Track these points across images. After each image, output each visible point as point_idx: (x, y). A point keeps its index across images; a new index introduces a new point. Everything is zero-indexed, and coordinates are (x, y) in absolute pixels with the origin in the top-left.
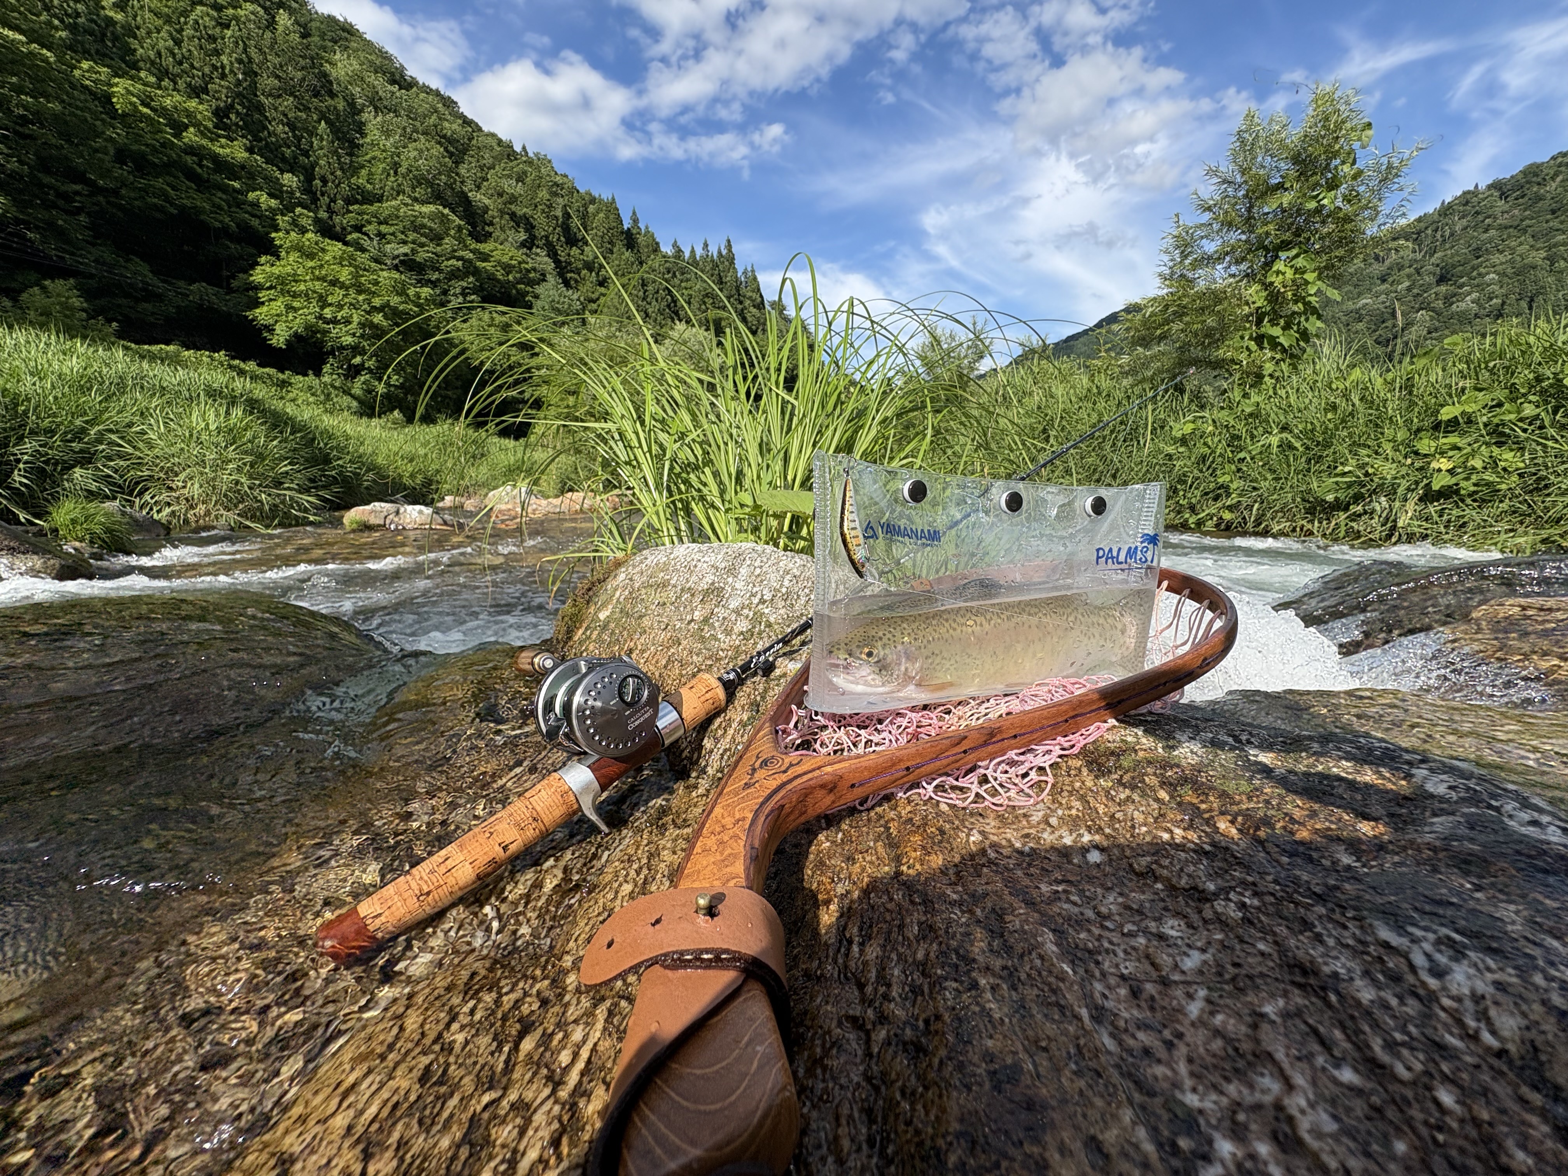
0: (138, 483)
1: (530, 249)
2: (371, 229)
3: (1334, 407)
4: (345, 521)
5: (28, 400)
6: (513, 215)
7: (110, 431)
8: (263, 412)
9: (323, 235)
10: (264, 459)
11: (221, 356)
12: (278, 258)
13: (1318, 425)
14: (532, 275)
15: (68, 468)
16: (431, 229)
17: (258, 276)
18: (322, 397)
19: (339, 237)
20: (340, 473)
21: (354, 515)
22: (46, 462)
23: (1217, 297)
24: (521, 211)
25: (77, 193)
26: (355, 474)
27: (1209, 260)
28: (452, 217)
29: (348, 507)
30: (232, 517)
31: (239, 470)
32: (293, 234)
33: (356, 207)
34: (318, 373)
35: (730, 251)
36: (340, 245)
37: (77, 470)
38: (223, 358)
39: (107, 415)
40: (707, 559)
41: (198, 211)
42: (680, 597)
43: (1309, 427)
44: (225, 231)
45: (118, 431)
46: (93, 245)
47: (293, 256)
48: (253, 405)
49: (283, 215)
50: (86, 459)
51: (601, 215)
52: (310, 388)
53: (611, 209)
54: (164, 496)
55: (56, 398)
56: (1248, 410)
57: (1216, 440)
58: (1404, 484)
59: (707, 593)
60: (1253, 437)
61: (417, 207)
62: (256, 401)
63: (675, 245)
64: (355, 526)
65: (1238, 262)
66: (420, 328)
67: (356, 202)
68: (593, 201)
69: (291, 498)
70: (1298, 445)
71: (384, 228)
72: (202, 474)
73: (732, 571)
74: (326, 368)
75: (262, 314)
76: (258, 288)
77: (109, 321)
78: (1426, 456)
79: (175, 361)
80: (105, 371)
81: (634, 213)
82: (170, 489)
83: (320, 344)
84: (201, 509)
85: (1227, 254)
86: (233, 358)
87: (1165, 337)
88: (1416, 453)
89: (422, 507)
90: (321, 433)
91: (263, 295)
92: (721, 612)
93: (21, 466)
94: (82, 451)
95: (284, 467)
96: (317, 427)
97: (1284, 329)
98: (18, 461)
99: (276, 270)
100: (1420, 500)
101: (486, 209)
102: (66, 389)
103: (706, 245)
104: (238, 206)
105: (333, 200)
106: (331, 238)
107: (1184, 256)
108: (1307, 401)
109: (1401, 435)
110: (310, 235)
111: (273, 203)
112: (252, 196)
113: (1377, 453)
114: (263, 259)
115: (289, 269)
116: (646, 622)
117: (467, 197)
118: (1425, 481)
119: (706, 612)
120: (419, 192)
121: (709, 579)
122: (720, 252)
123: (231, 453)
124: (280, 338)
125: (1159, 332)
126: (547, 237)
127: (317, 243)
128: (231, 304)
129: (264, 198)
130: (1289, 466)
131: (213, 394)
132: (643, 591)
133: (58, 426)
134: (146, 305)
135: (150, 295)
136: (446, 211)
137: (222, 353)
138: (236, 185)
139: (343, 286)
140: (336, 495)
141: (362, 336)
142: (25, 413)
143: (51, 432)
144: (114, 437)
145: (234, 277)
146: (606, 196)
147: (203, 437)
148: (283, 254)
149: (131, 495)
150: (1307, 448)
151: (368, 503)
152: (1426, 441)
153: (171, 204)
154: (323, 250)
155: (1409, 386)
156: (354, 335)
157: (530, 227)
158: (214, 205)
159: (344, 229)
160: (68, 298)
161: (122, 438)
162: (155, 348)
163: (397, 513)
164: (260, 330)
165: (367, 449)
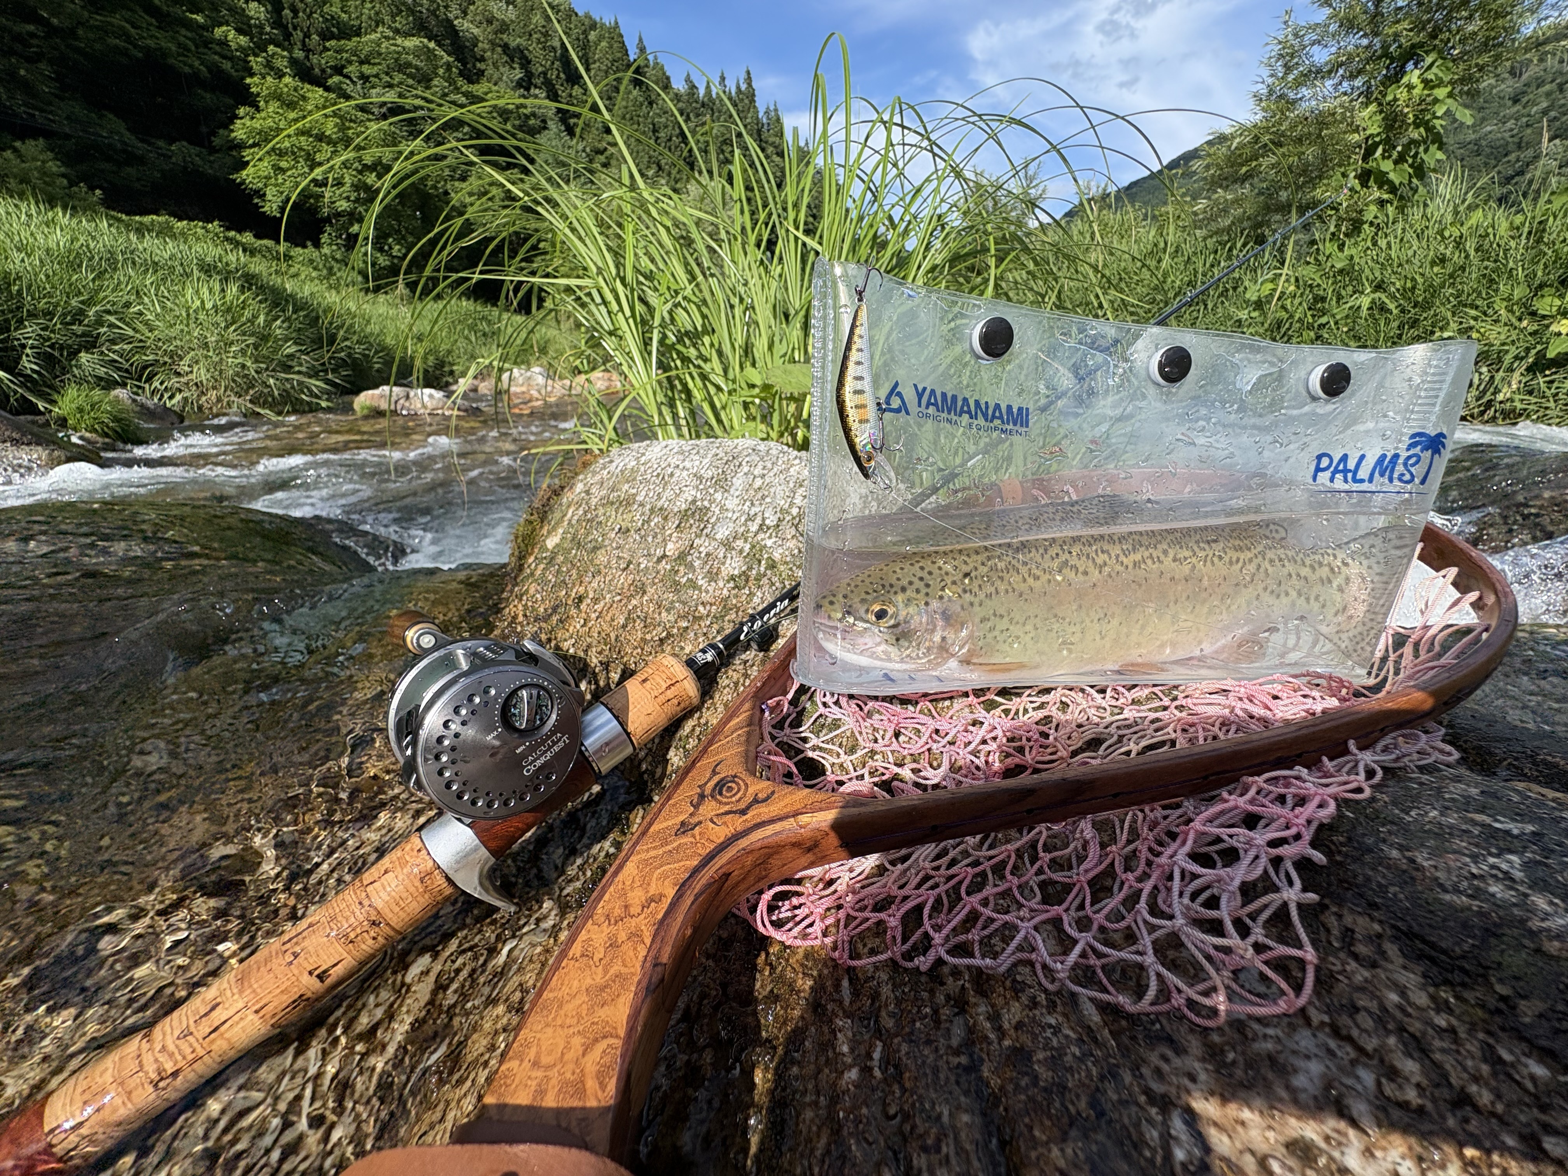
0: (145, 368)
1: (528, 89)
2: (351, 69)
3: (1442, 260)
4: (356, 406)
5: (19, 278)
6: (505, 47)
7: (108, 312)
8: (262, 288)
9: (302, 80)
10: (267, 341)
11: (214, 226)
12: (258, 109)
13: (1420, 280)
14: (532, 122)
15: (74, 354)
16: (417, 68)
17: (240, 131)
18: (325, 272)
19: (319, 82)
20: (349, 355)
21: (365, 399)
22: (52, 346)
23: (1323, 120)
24: (515, 42)
25: (32, 35)
26: (364, 355)
27: (1318, 73)
28: (440, 52)
29: (357, 392)
30: (245, 403)
31: (243, 352)
32: (269, 79)
33: (333, 43)
34: (317, 245)
35: (750, 85)
36: (320, 91)
37: (82, 354)
38: (218, 230)
39: (102, 295)
40: (687, 464)
41: (164, 54)
42: (648, 521)
43: (1409, 285)
44: (195, 79)
45: (116, 313)
46: (62, 99)
47: (273, 106)
48: (249, 281)
49: (256, 55)
50: (90, 343)
51: (604, 44)
52: (311, 261)
53: (615, 35)
54: (174, 381)
55: (48, 276)
56: (1339, 266)
57: (1297, 301)
58: (1513, 351)
59: (685, 515)
60: (1339, 297)
61: (399, 41)
62: (253, 276)
63: (688, 80)
64: (366, 412)
65: (1352, 77)
66: (417, 189)
67: (332, 37)
68: (593, 26)
69: (300, 383)
70: (1392, 306)
71: (367, 69)
72: (206, 357)
73: (722, 482)
74: (324, 238)
75: (248, 175)
76: (241, 146)
77: (92, 188)
78: (1544, 317)
79: (165, 232)
80: (92, 245)
81: (641, 40)
82: (178, 374)
83: (314, 210)
84: (213, 395)
85: (1341, 65)
86: (228, 229)
87: (1252, 176)
88: (1534, 314)
89: (432, 391)
90: (325, 311)
91: (247, 154)
92: (704, 545)
93: (28, 351)
94: (84, 335)
95: (290, 349)
96: (319, 304)
97: (1396, 163)
98: (24, 346)
99: (257, 124)
100: (1528, 370)
101: (475, 41)
102: (56, 266)
103: (723, 79)
104: (206, 47)
105: (307, 35)
106: (311, 83)
107: (1288, 69)
108: (1410, 253)
109: (1518, 293)
110: (287, 80)
111: (243, 40)
112: (219, 32)
113: (1485, 314)
114: (241, 111)
115: (270, 122)
116: (601, 558)
117: (453, 26)
118: (1539, 347)
119: (683, 544)
120: (400, 22)
121: (689, 494)
122: (738, 87)
123: (231, 334)
124: (271, 206)
125: (1244, 169)
126: (545, 73)
127: (295, 90)
128: (216, 166)
129: (232, 34)
130: (1378, 332)
131: (207, 269)
132: (601, 511)
133: (56, 307)
134: (129, 170)
135: (132, 159)
136: (432, 45)
137: (216, 223)
138: (199, 18)
139: (330, 141)
140: (344, 378)
141: (357, 200)
142: (20, 292)
143: (49, 314)
144: (112, 319)
145: (214, 134)
146: (608, 20)
147: (202, 317)
148: (262, 104)
149: (140, 380)
150: (1403, 311)
151: (376, 386)
152: (1548, 300)
153: (135, 46)
154: (304, 98)
155: (1538, 233)
156: (348, 198)
157: (526, 63)
158: (179, 45)
159: (323, 71)
160: (43, 162)
161: (120, 320)
162: (147, 219)
163: (407, 397)
164: (250, 197)
165: (373, 328)
